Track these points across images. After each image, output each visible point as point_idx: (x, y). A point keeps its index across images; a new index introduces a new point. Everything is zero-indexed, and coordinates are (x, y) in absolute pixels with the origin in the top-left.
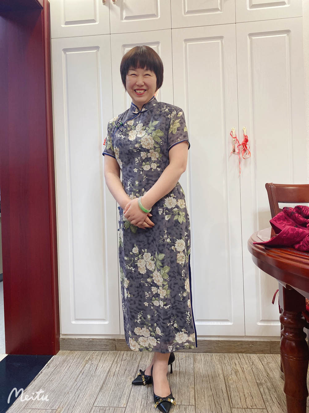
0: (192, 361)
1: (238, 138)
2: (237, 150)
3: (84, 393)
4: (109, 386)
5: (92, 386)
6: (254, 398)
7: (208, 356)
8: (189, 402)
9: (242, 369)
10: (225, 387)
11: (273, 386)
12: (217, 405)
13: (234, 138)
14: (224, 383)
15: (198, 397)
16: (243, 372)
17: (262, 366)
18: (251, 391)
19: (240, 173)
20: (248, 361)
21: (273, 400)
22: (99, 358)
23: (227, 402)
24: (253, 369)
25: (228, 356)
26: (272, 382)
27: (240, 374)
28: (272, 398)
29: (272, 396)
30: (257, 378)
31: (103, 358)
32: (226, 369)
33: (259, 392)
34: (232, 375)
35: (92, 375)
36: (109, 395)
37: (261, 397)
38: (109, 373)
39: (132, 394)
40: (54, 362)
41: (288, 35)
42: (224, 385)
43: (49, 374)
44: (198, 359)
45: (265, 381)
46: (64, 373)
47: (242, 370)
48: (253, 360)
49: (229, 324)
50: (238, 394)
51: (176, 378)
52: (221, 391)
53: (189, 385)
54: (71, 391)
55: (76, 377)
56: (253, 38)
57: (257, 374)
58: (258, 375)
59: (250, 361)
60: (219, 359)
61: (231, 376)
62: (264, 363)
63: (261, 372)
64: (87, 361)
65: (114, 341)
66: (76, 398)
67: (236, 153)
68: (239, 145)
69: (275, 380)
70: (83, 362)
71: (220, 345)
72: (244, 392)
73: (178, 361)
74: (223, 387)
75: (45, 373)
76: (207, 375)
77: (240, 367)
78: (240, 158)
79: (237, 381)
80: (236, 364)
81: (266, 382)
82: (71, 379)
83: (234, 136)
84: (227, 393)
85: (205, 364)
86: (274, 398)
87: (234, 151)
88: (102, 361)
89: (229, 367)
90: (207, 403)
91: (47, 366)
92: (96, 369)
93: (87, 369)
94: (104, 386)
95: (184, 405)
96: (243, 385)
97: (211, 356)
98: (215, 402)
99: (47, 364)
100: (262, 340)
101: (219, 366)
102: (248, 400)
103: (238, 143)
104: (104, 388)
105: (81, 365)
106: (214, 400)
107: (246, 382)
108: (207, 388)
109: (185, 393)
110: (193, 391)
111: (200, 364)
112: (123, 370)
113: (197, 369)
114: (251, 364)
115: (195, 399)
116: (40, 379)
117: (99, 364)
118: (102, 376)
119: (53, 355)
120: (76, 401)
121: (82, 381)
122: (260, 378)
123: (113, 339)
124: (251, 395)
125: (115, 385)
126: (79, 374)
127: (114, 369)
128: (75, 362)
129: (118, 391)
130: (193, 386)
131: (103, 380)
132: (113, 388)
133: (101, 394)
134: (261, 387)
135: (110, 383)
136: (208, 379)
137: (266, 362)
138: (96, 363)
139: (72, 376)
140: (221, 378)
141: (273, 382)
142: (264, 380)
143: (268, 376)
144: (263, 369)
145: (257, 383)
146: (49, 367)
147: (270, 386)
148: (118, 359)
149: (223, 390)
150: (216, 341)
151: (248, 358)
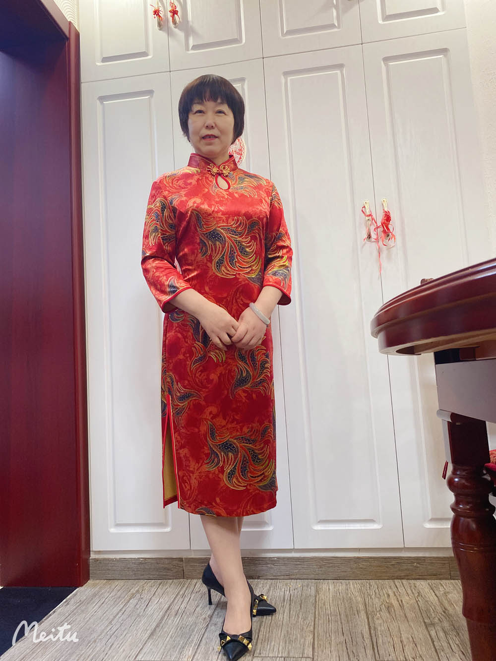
0: (313, 593)
1: (374, 216)
2: (374, 236)
3: (122, 641)
4: (165, 630)
5: (137, 631)
6: (418, 645)
7: (341, 586)
8: (303, 653)
9: (400, 602)
10: (367, 629)
11: (454, 627)
12: (351, 656)
13: (368, 216)
14: (366, 624)
15: (319, 645)
16: (402, 606)
17: (436, 597)
18: (413, 635)
19: (381, 270)
20: (412, 591)
21: (453, 648)
22: (153, 589)
23: (369, 652)
24: (418, 602)
25: (376, 583)
26: (452, 621)
27: (396, 609)
28: (450, 646)
29: (451, 642)
30: (424, 615)
31: (161, 590)
32: (370, 603)
33: (428, 637)
34: (382, 613)
35: (138, 615)
36: (164, 644)
37: (432, 644)
38: (169, 611)
39: (204, 641)
40: (78, 598)
41: (445, 56)
42: (367, 627)
43: (67, 614)
44: (324, 589)
45: (439, 619)
46: (92, 611)
47: (399, 604)
48: (420, 589)
49: (375, 526)
50: (390, 639)
51: (283, 618)
52: (360, 636)
53: (305, 627)
54: (100, 638)
55: (111, 617)
56: (391, 64)
57: (425, 609)
58: (427, 611)
59: (415, 590)
60: (360, 589)
61: (380, 614)
62: (440, 594)
63: (433, 607)
64: (133, 594)
65: (181, 561)
66: (107, 649)
67: (373, 240)
68: (378, 227)
69: (458, 619)
70: (126, 596)
71: (361, 566)
72: (401, 637)
73: (288, 592)
74: (364, 630)
75: (60, 613)
76: (338, 613)
77: (396, 599)
78: (379, 248)
79: (390, 621)
80: (389, 595)
81: (441, 622)
82: (102, 621)
83: (368, 213)
84: (372, 639)
85: (334, 597)
86: (455, 645)
87: (369, 237)
88: (158, 594)
89: (377, 599)
90: (335, 654)
91: (65, 602)
92: (147, 606)
93: (132, 606)
94: (158, 630)
95: (294, 658)
96: (399, 626)
97: (347, 585)
98: (348, 653)
99: (64, 600)
100: (434, 555)
101: (359, 599)
102: (408, 649)
103: (375, 225)
104: (158, 632)
105: (122, 601)
106: (347, 649)
107: (406, 621)
108: (335, 633)
109: (296, 639)
110: (311, 636)
111: (327, 597)
112: (193, 606)
113: (320, 604)
114: (416, 595)
115: (313, 648)
116: (50, 622)
117: (153, 598)
118: (155, 616)
119: (78, 587)
120: (107, 654)
121: (122, 624)
122: (432, 615)
123: (180, 558)
124: (414, 641)
125: (177, 629)
126: (117, 614)
127: (177, 606)
128: (112, 597)
129: (180, 637)
130: (312, 628)
131: (157, 621)
132: (172, 634)
133: (151, 642)
134: (433, 628)
135: (168, 626)
136: (339, 619)
137: (443, 592)
138: (148, 597)
139: (105, 616)
140: (361, 617)
141: (454, 622)
142: (437, 619)
143: (444, 612)
144: (437, 602)
145: (425, 623)
146: (68, 604)
147: (448, 628)
148: (187, 591)
149: (365, 634)
150: (354, 557)
151: (411, 587)
